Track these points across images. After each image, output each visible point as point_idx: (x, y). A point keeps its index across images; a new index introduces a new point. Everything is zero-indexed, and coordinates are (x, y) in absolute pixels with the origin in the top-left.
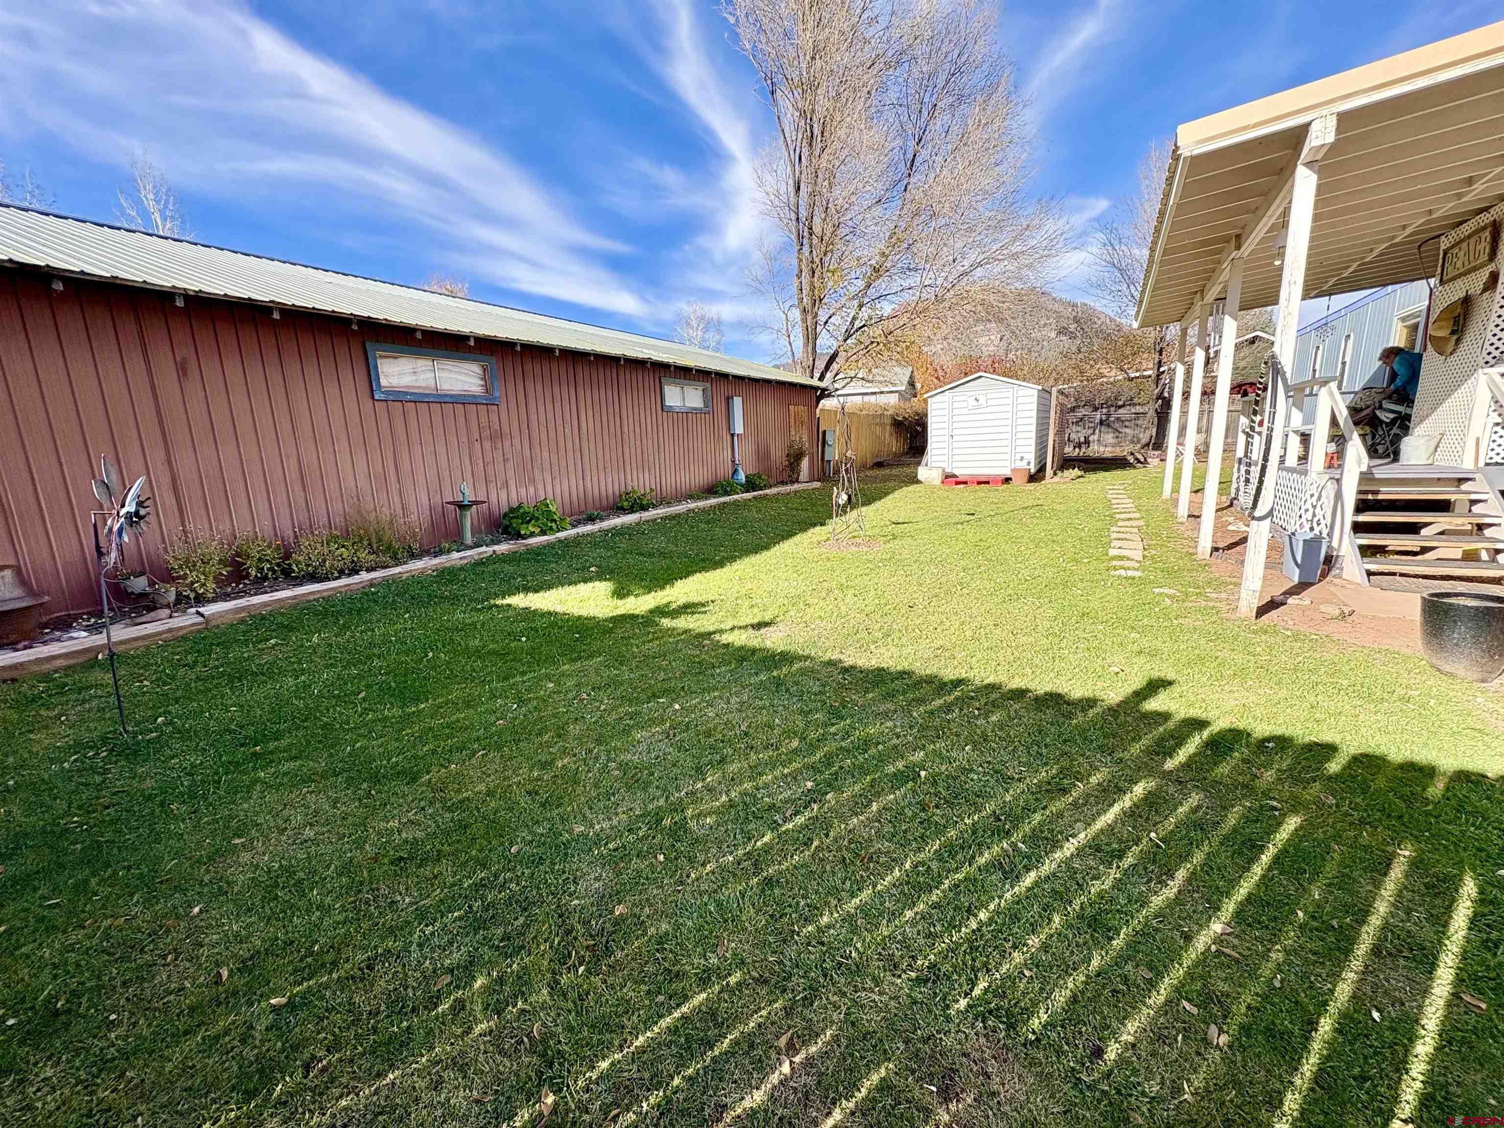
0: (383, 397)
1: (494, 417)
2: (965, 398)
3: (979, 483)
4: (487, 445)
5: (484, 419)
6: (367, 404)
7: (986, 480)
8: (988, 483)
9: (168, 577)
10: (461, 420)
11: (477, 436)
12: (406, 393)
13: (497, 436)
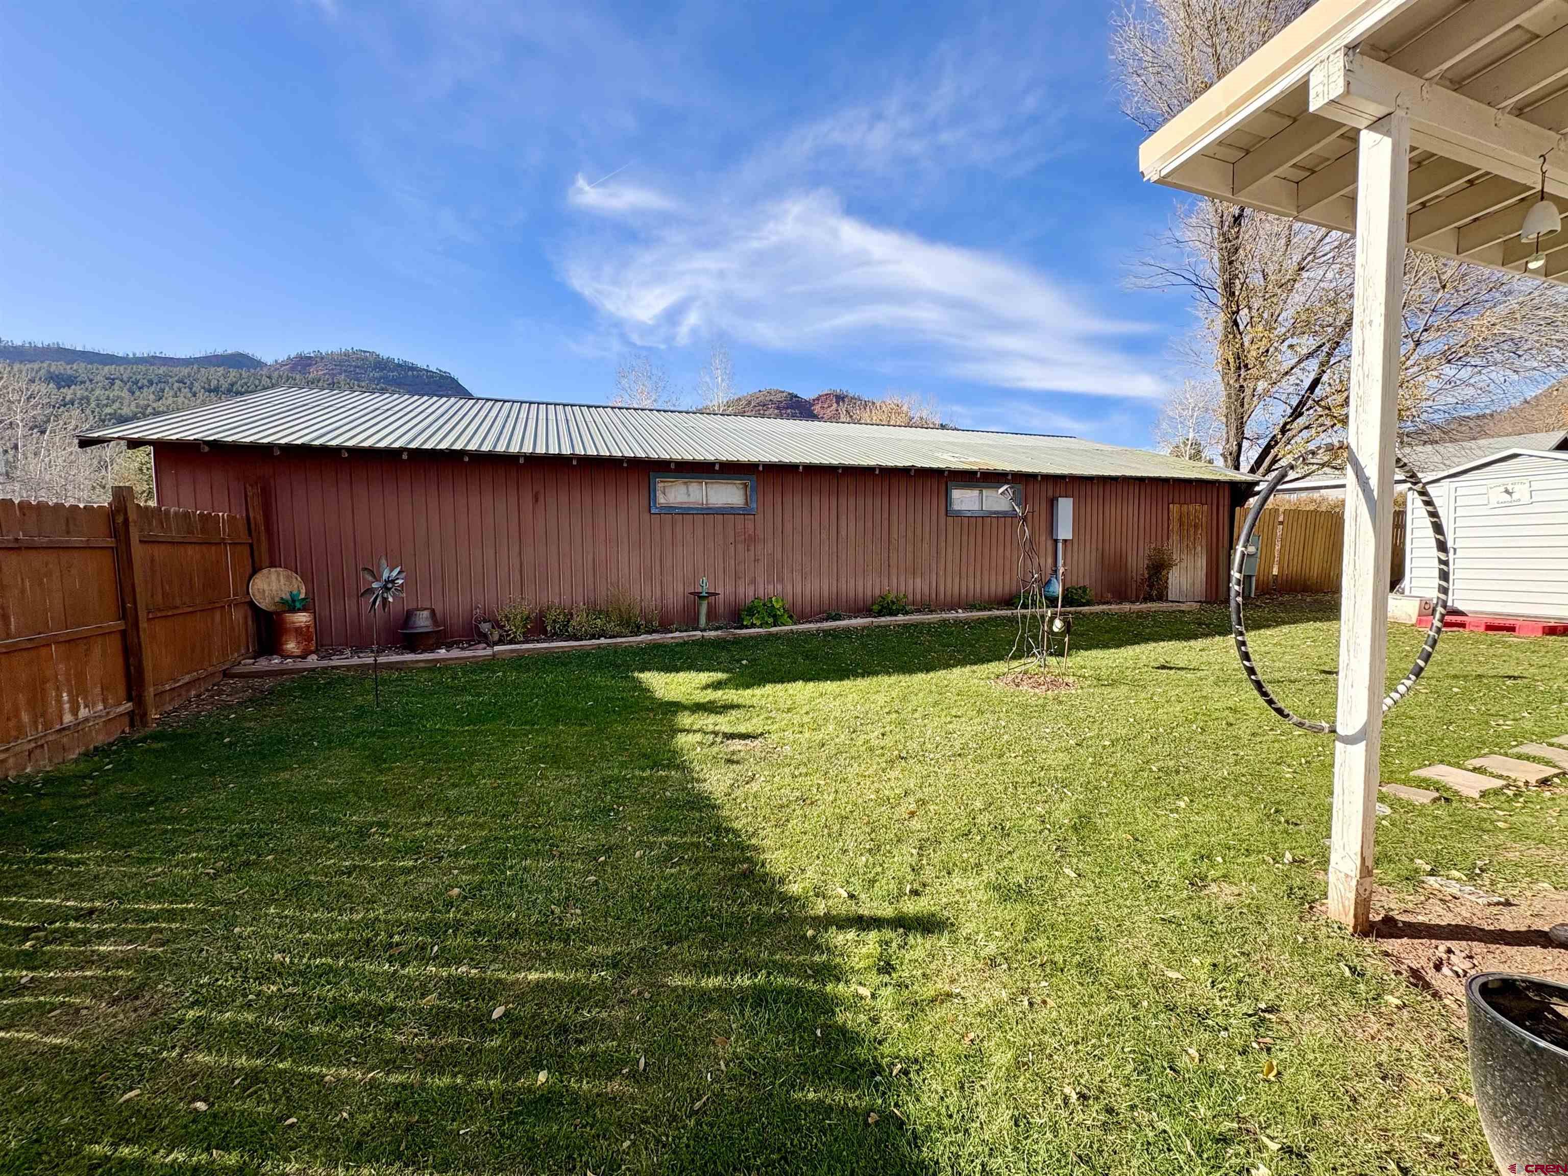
0: (657, 511)
1: (750, 526)
2: (1483, 490)
3: (1490, 628)
4: (740, 547)
5: (740, 527)
6: (646, 516)
7: (1508, 623)
8: (1512, 629)
9: (497, 625)
10: (720, 528)
11: (732, 540)
12: (676, 508)
13: (751, 540)
